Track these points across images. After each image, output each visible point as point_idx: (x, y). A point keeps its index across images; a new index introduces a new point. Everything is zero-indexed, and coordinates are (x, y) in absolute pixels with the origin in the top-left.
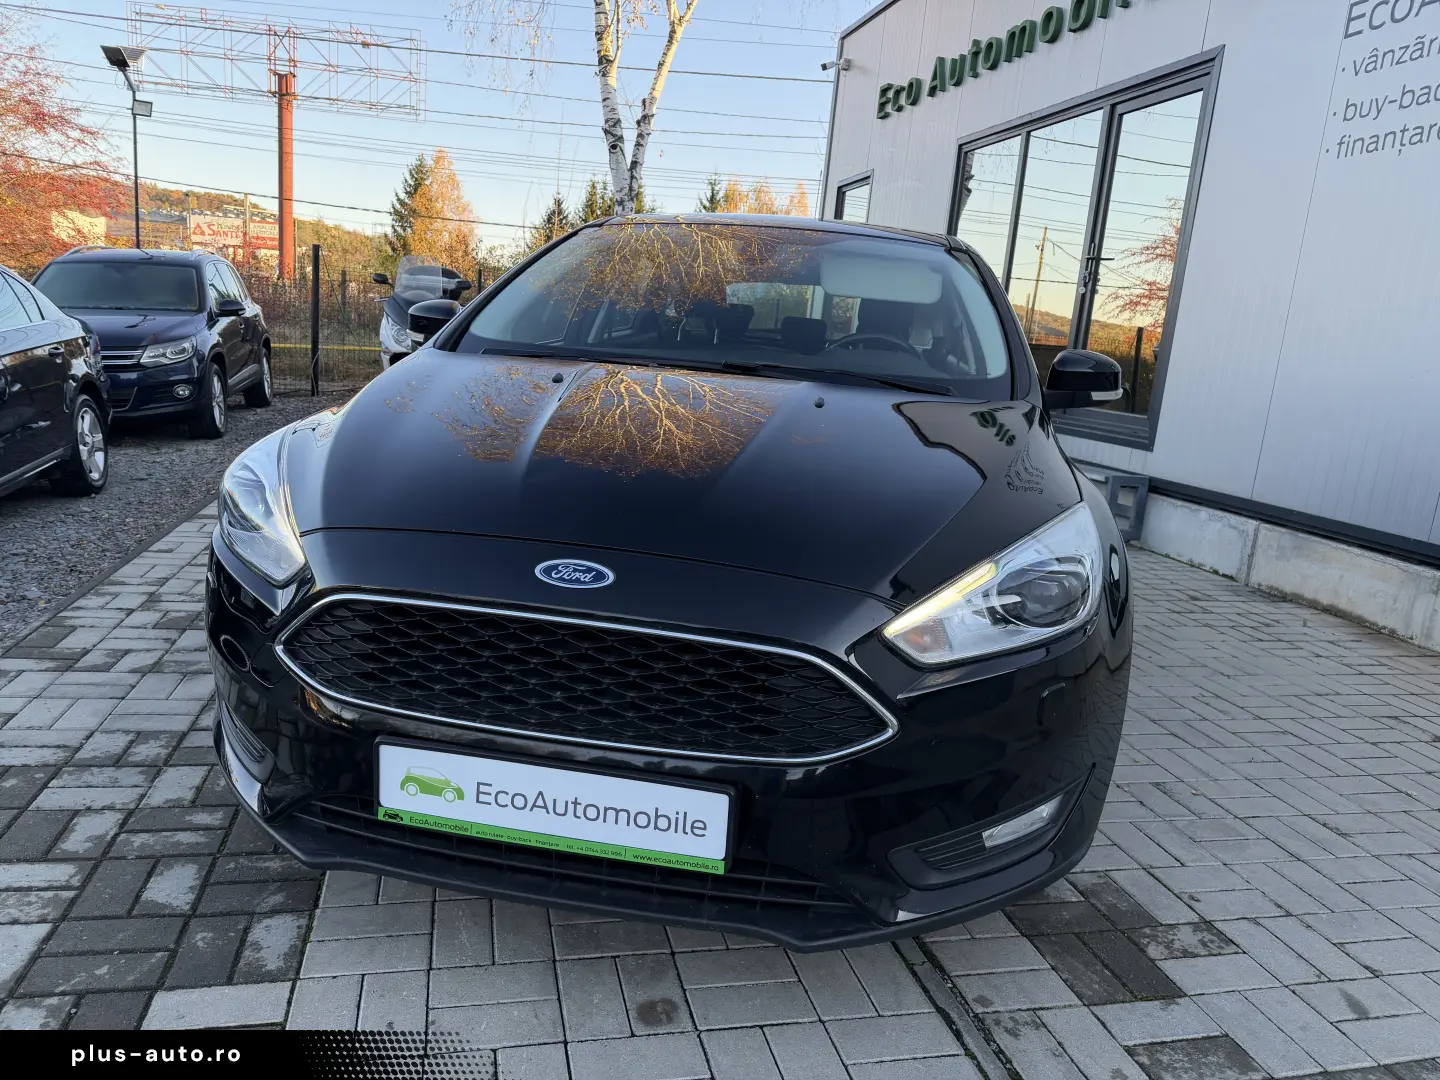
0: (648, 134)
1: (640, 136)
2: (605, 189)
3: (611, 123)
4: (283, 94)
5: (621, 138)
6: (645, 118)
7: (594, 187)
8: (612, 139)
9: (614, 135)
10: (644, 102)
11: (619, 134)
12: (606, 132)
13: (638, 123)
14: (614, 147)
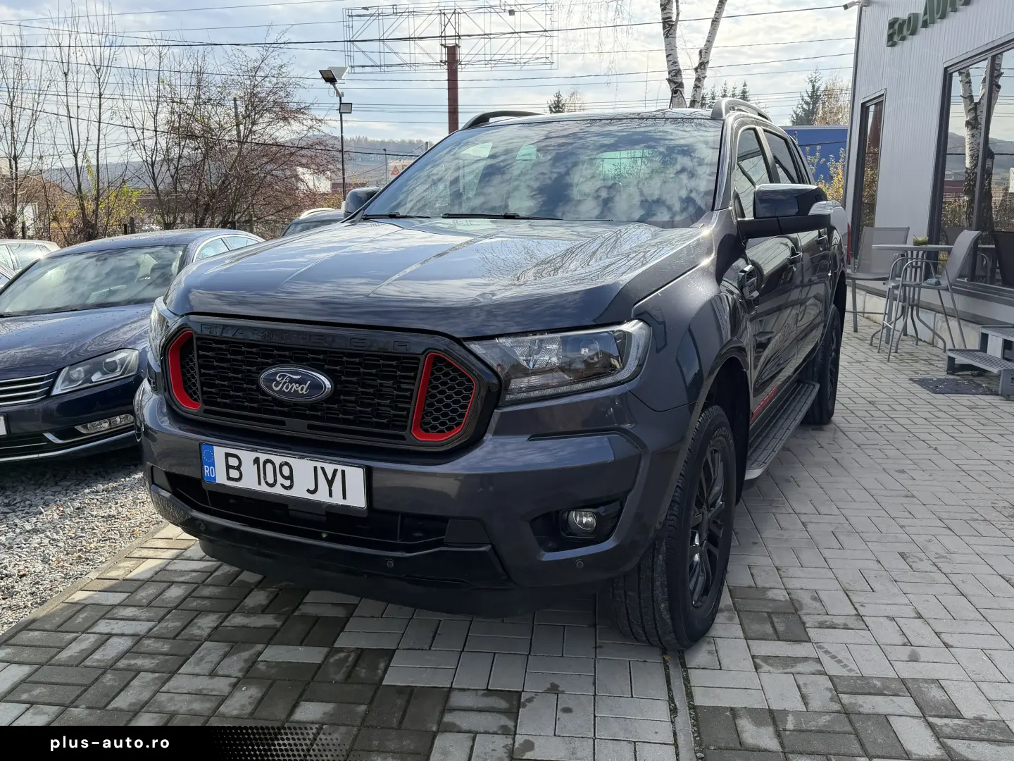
0: (704, 78)
1: (698, 80)
3: (673, 74)
4: (452, 62)
5: (681, 85)
6: (702, 65)
8: (674, 86)
9: (675, 83)
10: (701, 52)
11: (679, 81)
12: (669, 81)
13: (696, 69)
14: (675, 92)
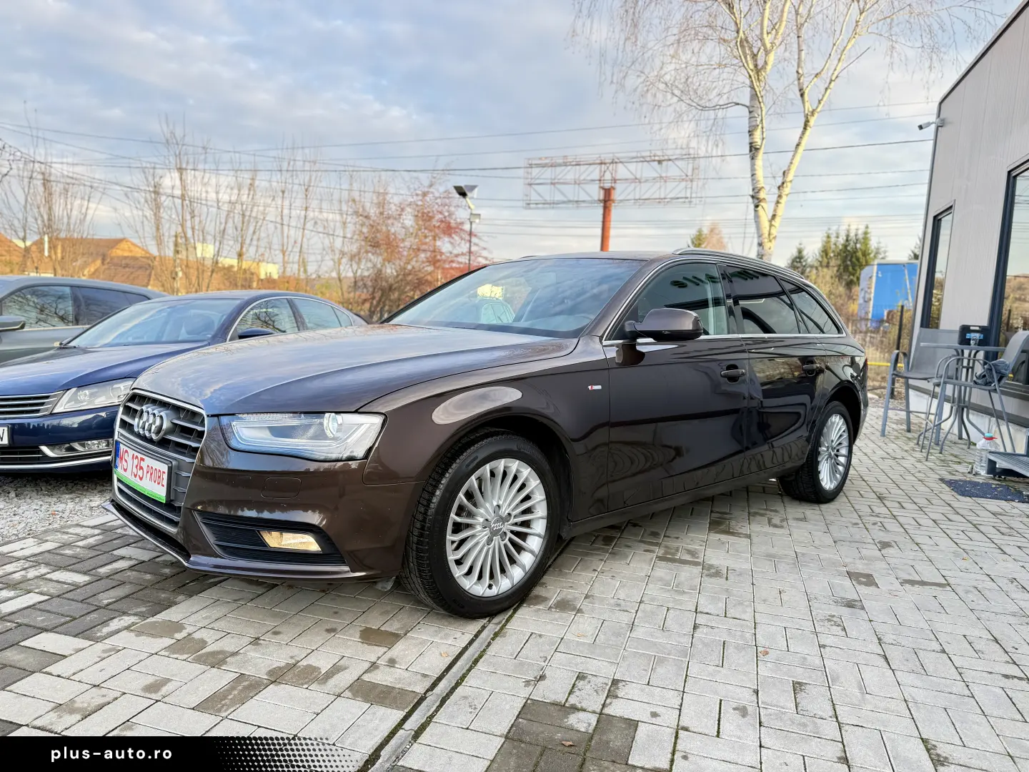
1: (780, 196)
2: (838, 237)
3: (756, 191)
4: (607, 200)
5: (763, 200)
6: (784, 184)
7: (828, 237)
8: (756, 201)
9: (758, 199)
10: (784, 173)
11: (762, 196)
12: (753, 197)
14: (757, 206)
